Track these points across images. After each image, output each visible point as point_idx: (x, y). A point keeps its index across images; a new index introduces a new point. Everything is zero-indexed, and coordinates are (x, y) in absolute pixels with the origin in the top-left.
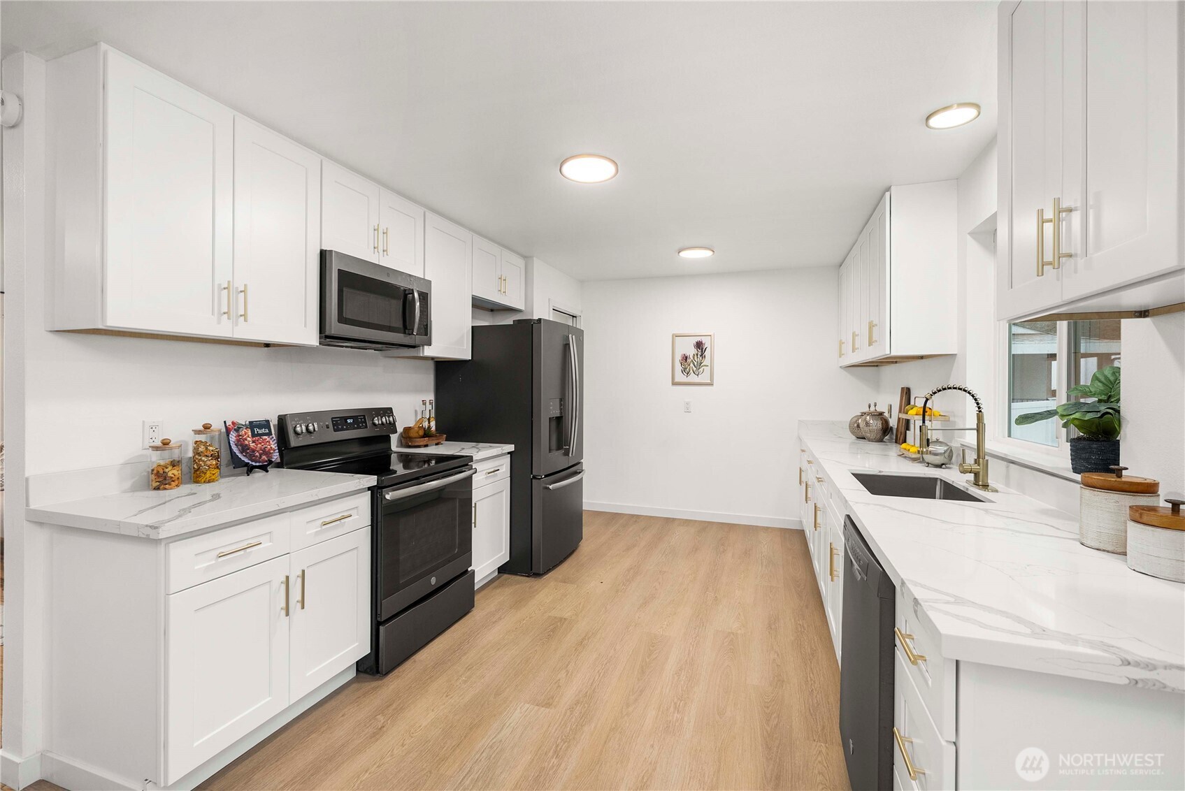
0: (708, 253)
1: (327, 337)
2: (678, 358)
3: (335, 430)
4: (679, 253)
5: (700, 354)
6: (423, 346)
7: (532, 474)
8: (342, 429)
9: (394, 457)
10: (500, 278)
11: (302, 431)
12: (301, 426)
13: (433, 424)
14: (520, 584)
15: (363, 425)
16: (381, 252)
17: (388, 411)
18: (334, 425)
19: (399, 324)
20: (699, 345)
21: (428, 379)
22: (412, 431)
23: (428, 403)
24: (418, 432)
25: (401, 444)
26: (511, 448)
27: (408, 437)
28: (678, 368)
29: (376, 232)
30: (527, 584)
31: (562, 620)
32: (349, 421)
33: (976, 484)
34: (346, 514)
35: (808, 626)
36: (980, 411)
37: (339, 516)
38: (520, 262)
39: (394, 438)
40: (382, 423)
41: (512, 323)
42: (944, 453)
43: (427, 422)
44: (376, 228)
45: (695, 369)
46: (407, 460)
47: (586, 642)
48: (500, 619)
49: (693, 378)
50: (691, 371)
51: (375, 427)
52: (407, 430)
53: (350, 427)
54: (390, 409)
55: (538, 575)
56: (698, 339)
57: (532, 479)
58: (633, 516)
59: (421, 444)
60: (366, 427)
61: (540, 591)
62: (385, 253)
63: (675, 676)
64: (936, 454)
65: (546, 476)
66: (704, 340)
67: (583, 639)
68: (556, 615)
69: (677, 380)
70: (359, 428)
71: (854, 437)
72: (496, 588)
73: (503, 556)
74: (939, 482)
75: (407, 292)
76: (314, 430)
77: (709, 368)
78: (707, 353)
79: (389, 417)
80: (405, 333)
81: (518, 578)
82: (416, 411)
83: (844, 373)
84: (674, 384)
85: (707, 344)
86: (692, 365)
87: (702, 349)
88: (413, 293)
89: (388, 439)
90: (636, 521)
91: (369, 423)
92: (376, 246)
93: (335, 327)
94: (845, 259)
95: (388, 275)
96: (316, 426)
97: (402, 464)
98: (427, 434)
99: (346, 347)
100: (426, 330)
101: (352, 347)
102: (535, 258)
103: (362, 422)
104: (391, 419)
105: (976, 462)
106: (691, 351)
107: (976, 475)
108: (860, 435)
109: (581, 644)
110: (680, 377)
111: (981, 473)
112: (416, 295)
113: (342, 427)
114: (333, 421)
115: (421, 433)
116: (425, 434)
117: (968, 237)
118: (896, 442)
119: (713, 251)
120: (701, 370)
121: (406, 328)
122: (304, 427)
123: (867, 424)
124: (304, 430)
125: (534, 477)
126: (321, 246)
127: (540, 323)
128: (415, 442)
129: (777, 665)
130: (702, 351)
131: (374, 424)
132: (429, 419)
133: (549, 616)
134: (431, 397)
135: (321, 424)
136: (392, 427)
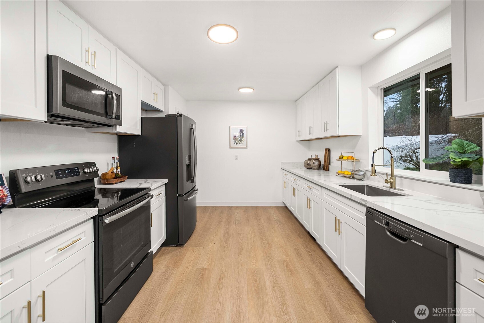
0: (251, 90)
1: (53, 116)
2: (232, 136)
3: (57, 178)
4: (239, 89)
5: (241, 135)
6: (116, 126)
7: (178, 194)
8: (63, 177)
9: (96, 191)
10: (154, 94)
11: (32, 180)
12: (31, 177)
13: (119, 170)
14: (173, 251)
15: (77, 174)
16: (91, 66)
17: (92, 164)
18: (56, 175)
19: (103, 112)
20: (241, 131)
21: (114, 146)
22: (107, 175)
23: (116, 159)
24: (111, 176)
25: (100, 183)
26: (166, 181)
27: (104, 179)
28: (233, 141)
29: (87, 53)
30: (177, 251)
31: (204, 269)
32: (67, 172)
33: (391, 187)
34: (76, 238)
35: (311, 251)
36: (392, 158)
37: (71, 242)
38: (162, 87)
39: (96, 180)
40: (90, 172)
41: (165, 116)
42: (363, 174)
43: (116, 169)
44: (87, 50)
45: (239, 141)
46: (105, 193)
47: (221, 281)
48: (170, 276)
49: (239, 145)
50: (238, 142)
51: (85, 174)
52: (104, 174)
53: (69, 175)
54: (94, 163)
55: (182, 245)
56: (241, 128)
57: (178, 197)
58: (213, 207)
59: (114, 182)
60: (79, 174)
61: (186, 254)
62: (93, 67)
63: (273, 291)
64: (360, 175)
65: (185, 194)
66: (244, 129)
67: (220, 279)
68: (200, 267)
69: (232, 146)
70: (74, 175)
71: (305, 168)
72: (161, 256)
73: (162, 238)
74: (366, 187)
75: (108, 93)
76: (42, 179)
77: (245, 141)
78: (245, 135)
79: (94, 167)
80: (107, 117)
81: (171, 248)
82: (108, 163)
83: (298, 144)
84: (231, 148)
85: (244, 131)
86: (238, 140)
87: (243, 133)
88: (112, 94)
89: (93, 181)
90: (216, 209)
91: (81, 172)
92: (87, 61)
93: (59, 109)
94: (299, 99)
95: (97, 80)
96: (43, 176)
97: (101, 195)
98: (116, 176)
99: (63, 124)
100: (118, 117)
101: (67, 125)
102: (169, 86)
103: (76, 172)
104: (95, 169)
105: (391, 178)
106: (238, 134)
107: (391, 184)
108: (309, 167)
109: (220, 282)
110: (233, 145)
111: (393, 183)
112: (114, 96)
113: (63, 176)
114: (55, 172)
115: (114, 176)
116: (115, 176)
117: (369, 88)
118: (324, 170)
119: (254, 89)
120: (242, 142)
121: (107, 114)
122: (33, 178)
123: (313, 163)
124: (34, 180)
125: (179, 195)
126: (47, 52)
127: (182, 116)
128: (110, 181)
129: (312, 274)
130: (242, 134)
131: (85, 173)
132: (117, 168)
133: (197, 269)
134: (116, 155)
135: (47, 174)
136: (95, 174)
